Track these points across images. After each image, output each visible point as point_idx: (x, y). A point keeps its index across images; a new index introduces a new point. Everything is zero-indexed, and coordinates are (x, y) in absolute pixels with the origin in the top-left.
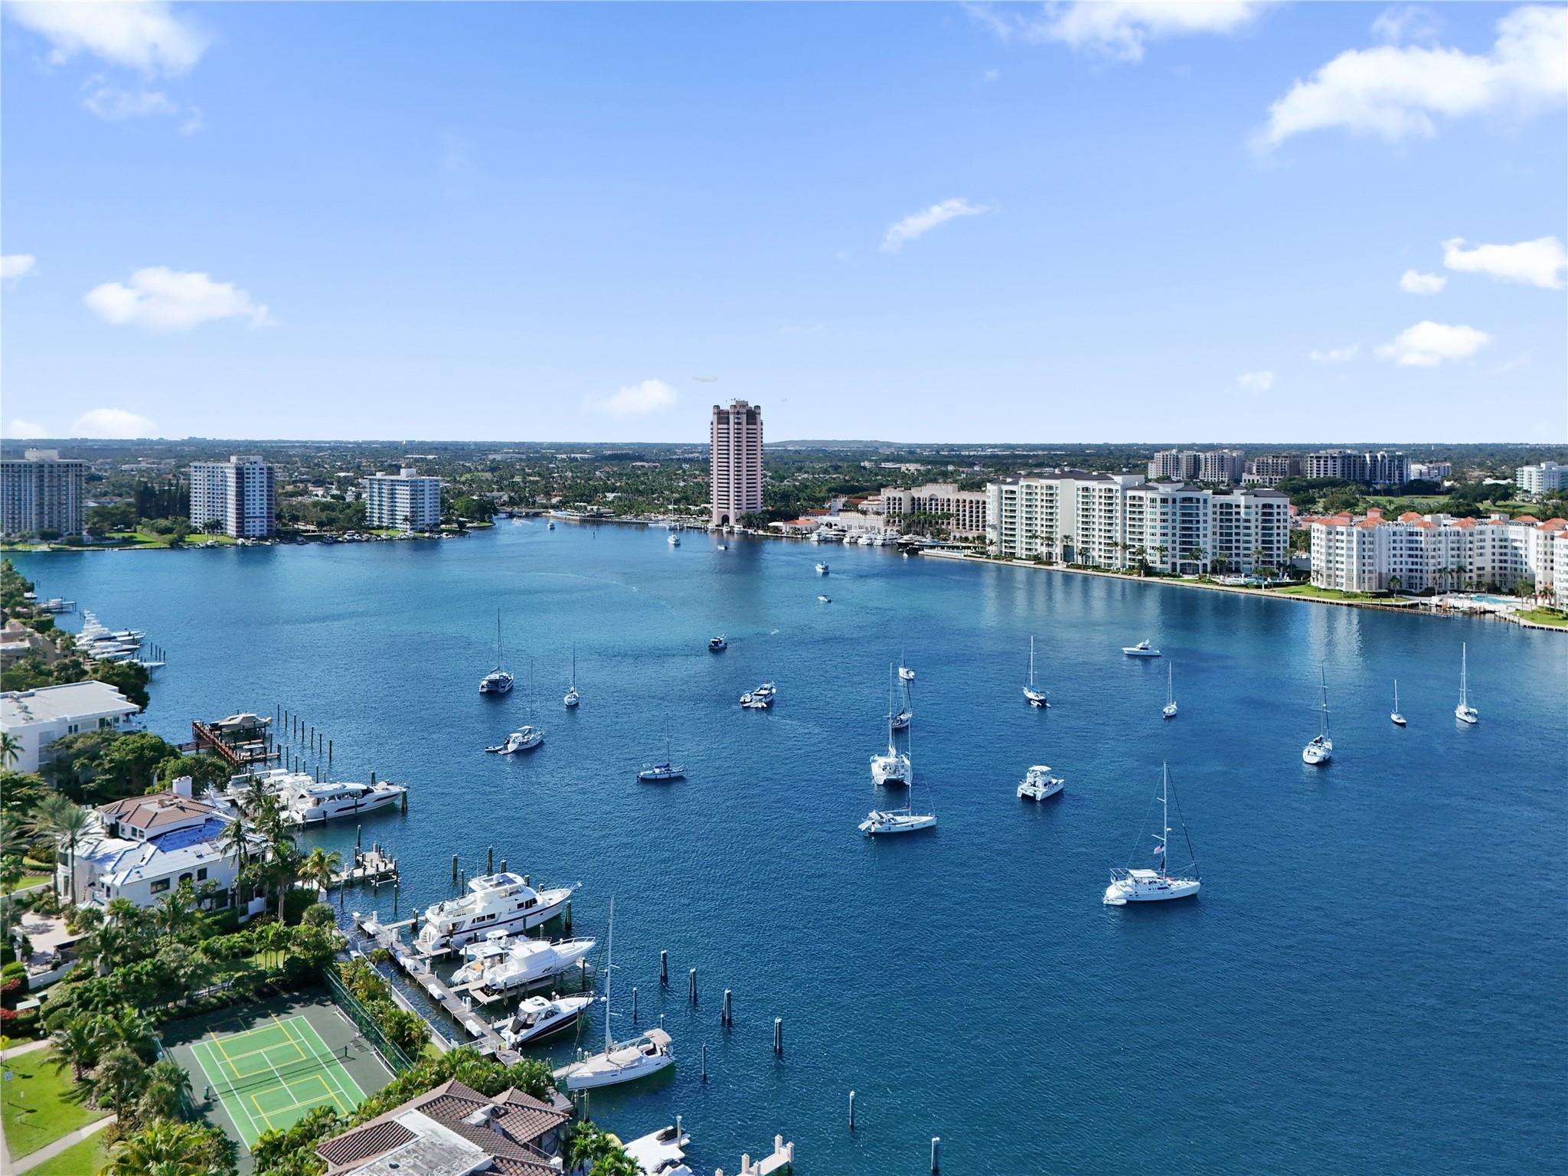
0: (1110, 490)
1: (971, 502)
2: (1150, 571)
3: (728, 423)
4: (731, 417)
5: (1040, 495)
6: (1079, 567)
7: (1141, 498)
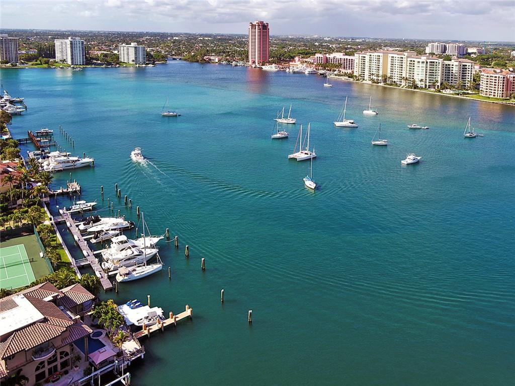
0: (402, 58)
1: (349, 60)
2: (416, 87)
3: (255, 29)
4: (257, 27)
5: (374, 58)
6: (388, 84)
7: (414, 61)
